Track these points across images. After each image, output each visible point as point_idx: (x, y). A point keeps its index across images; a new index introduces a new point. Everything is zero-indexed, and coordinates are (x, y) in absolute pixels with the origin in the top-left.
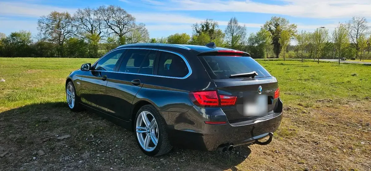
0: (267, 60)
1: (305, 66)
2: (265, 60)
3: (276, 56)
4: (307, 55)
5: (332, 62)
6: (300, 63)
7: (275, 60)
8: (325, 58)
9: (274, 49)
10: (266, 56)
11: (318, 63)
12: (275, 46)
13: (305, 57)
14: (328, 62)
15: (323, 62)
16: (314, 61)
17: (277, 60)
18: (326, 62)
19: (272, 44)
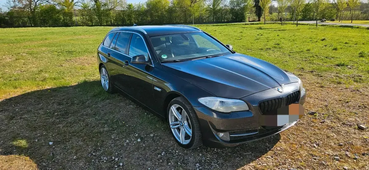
0: (248, 24)
1: (283, 30)
2: (246, 24)
3: (258, 19)
4: (289, 17)
5: (311, 25)
6: (279, 26)
7: (256, 24)
8: (306, 20)
9: (256, 12)
10: (247, 19)
11: (297, 26)
12: (256, 9)
13: (287, 20)
14: (307, 24)
15: (303, 24)
16: (293, 24)
17: (258, 24)
18: (305, 25)
19: (255, 6)
